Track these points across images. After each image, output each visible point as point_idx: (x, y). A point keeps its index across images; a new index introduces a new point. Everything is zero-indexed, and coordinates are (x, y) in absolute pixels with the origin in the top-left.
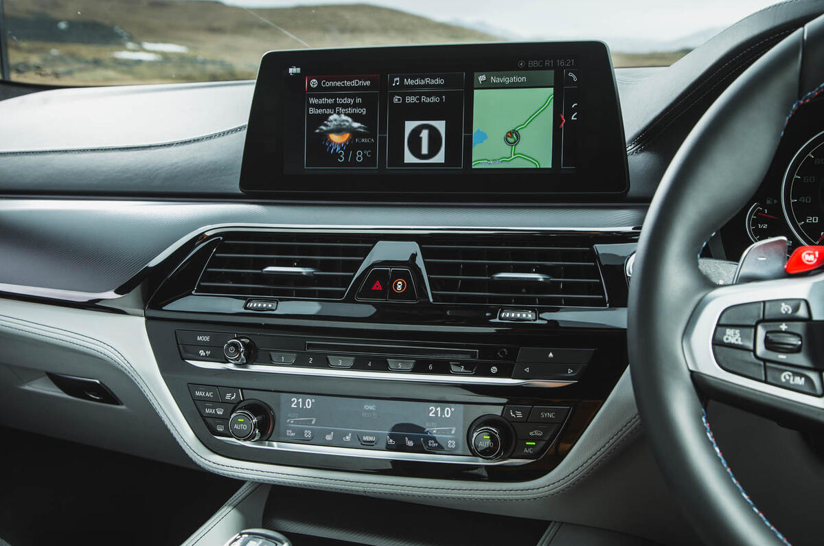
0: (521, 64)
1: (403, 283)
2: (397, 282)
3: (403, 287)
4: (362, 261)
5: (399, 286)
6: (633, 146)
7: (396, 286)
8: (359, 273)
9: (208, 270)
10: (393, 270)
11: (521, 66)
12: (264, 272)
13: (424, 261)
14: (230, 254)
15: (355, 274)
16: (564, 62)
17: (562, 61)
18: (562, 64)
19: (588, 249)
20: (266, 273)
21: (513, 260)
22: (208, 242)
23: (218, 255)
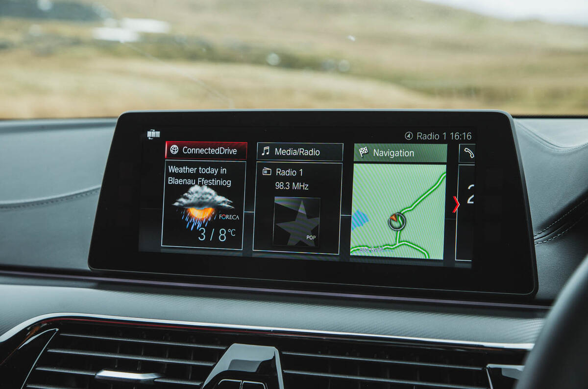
0: (409, 136)
4: (211, 368)
6: (543, 234)
8: (206, 383)
9: (37, 369)
10: (244, 383)
11: (408, 138)
12: (97, 377)
13: (283, 372)
14: (64, 350)
15: (202, 385)
16: (459, 135)
17: (457, 134)
18: (457, 137)
19: (480, 369)
20: (99, 378)
21: (391, 378)
22: (40, 334)
23: (50, 351)
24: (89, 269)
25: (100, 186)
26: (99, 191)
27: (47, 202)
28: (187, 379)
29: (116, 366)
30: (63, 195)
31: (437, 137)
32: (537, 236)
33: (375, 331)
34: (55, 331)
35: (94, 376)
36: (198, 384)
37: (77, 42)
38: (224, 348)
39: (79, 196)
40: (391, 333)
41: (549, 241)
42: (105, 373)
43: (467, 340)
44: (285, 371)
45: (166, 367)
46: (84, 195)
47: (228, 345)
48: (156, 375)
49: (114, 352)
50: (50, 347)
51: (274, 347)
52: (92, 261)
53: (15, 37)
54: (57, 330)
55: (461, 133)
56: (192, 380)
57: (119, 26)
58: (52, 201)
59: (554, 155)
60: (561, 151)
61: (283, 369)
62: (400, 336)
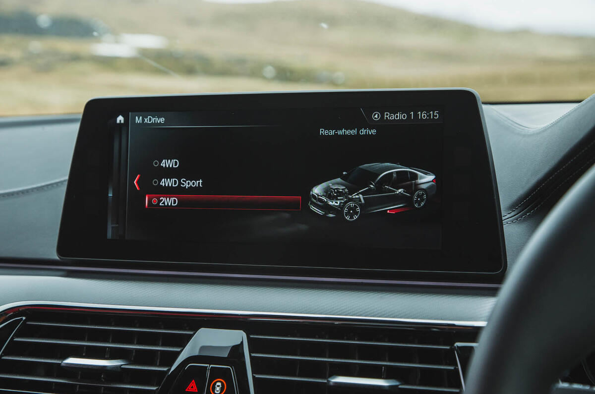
1: (222, 384)
2: (215, 384)
3: (222, 389)
4: (178, 353)
5: (218, 389)
6: (513, 214)
7: (214, 388)
8: (173, 369)
9: (3, 358)
10: (212, 367)
11: (376, 118)
12: (63, 364)
13: (250, 355)
14: (32, 339)
15: (169, 370)
16: (426, 114)
17: (424, 113)
18: (424, 116)
19: (448, 348)
20: (65, 365)
21: (359, 359)
22: (7, 322)
23: (16, 339)
24: (58, 258)
25: (67, 178)
26: (66, 183)
27: (18, 193)
28: (155, 365)
29: (84, 354)
30: (34, 186)
31: (404, 117)
32: (506, 215)
33: (343, 313)
34: (22, 319)
35: (60, 364)
36: (165, 369)
37: (76, 58)
38: (192, 333)
39: (50, 187)
40: (359, 314)
41: (518, 220)
42: (71, 361)
43: (435, 319)
44: (253, 355)
45: (134, 354)
46: (55, 185)
47: (196, 329)
48: (123, 362)
49: (83, 340)
50: (16, 335)
51: (242, 331)
52: (60, 251)
53: (15, 54)
54: (24, 318)
55: (428, 111)
56: (161, 365)
57: (117, 42)
58: (23, 192)
59: (524, 136)
60: (531, 131)
61: (250, 352)
62: (368, 316)
